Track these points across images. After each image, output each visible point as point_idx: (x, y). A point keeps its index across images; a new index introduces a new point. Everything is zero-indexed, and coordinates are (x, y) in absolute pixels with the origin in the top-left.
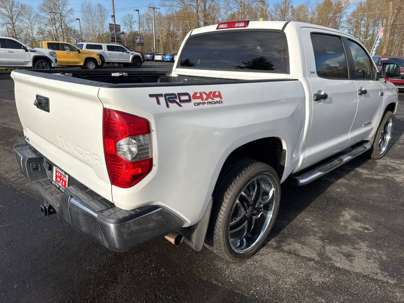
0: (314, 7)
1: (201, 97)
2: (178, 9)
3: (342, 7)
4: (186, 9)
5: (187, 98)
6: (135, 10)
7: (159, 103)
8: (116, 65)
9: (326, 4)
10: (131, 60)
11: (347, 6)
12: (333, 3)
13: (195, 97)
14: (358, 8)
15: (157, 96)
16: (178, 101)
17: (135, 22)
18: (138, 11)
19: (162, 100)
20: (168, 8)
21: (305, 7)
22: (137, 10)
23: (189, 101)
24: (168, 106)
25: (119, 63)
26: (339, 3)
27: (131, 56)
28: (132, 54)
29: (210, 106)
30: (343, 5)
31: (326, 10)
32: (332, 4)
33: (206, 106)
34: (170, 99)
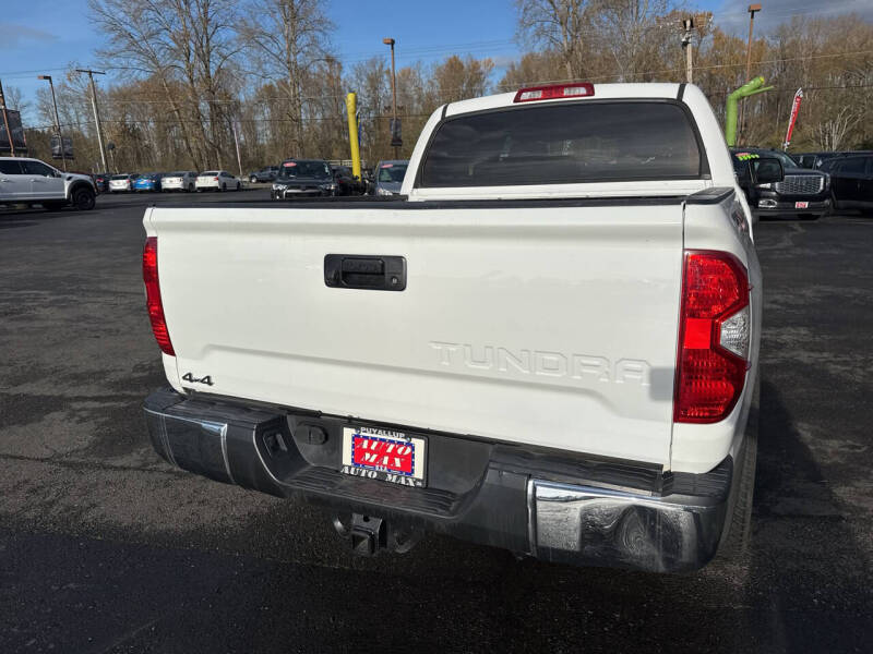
0: (432, 73)
2: (144, 76)
3: (481, 73)
4: (163, 75)
6: (39, 77)
8: (19, 207)
9: (452, 66)
10: (66, 192)
11: (490, 70)
12: (465, 65)
14: (508, 73)
17: (29, 105)
18: (49, 78)
20: (118, 73)
21: (414, 73)
22: (46, 78)
25: (29, 203)
26: (475, 66)
27: (67, 184)
28: (69, 179)
30: (482, 68)
31: (454, 78)
32: (463, 67)
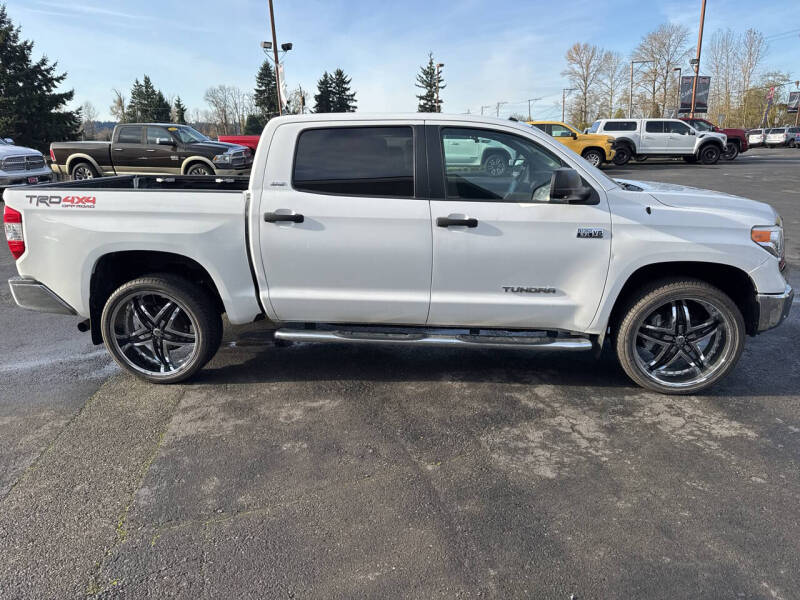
1: (72, 201)
5: (57, 200)
7: (31, 201)
10: (695, 148)
13: (66, 200)
15: (31, 197)
16: (48, 202)
19: (35, 200)
23: (59, 203)
24: (37, 204)
28: (701, 136)
29: (79, 209)
33: (74, 208)
34: (42, 200)
